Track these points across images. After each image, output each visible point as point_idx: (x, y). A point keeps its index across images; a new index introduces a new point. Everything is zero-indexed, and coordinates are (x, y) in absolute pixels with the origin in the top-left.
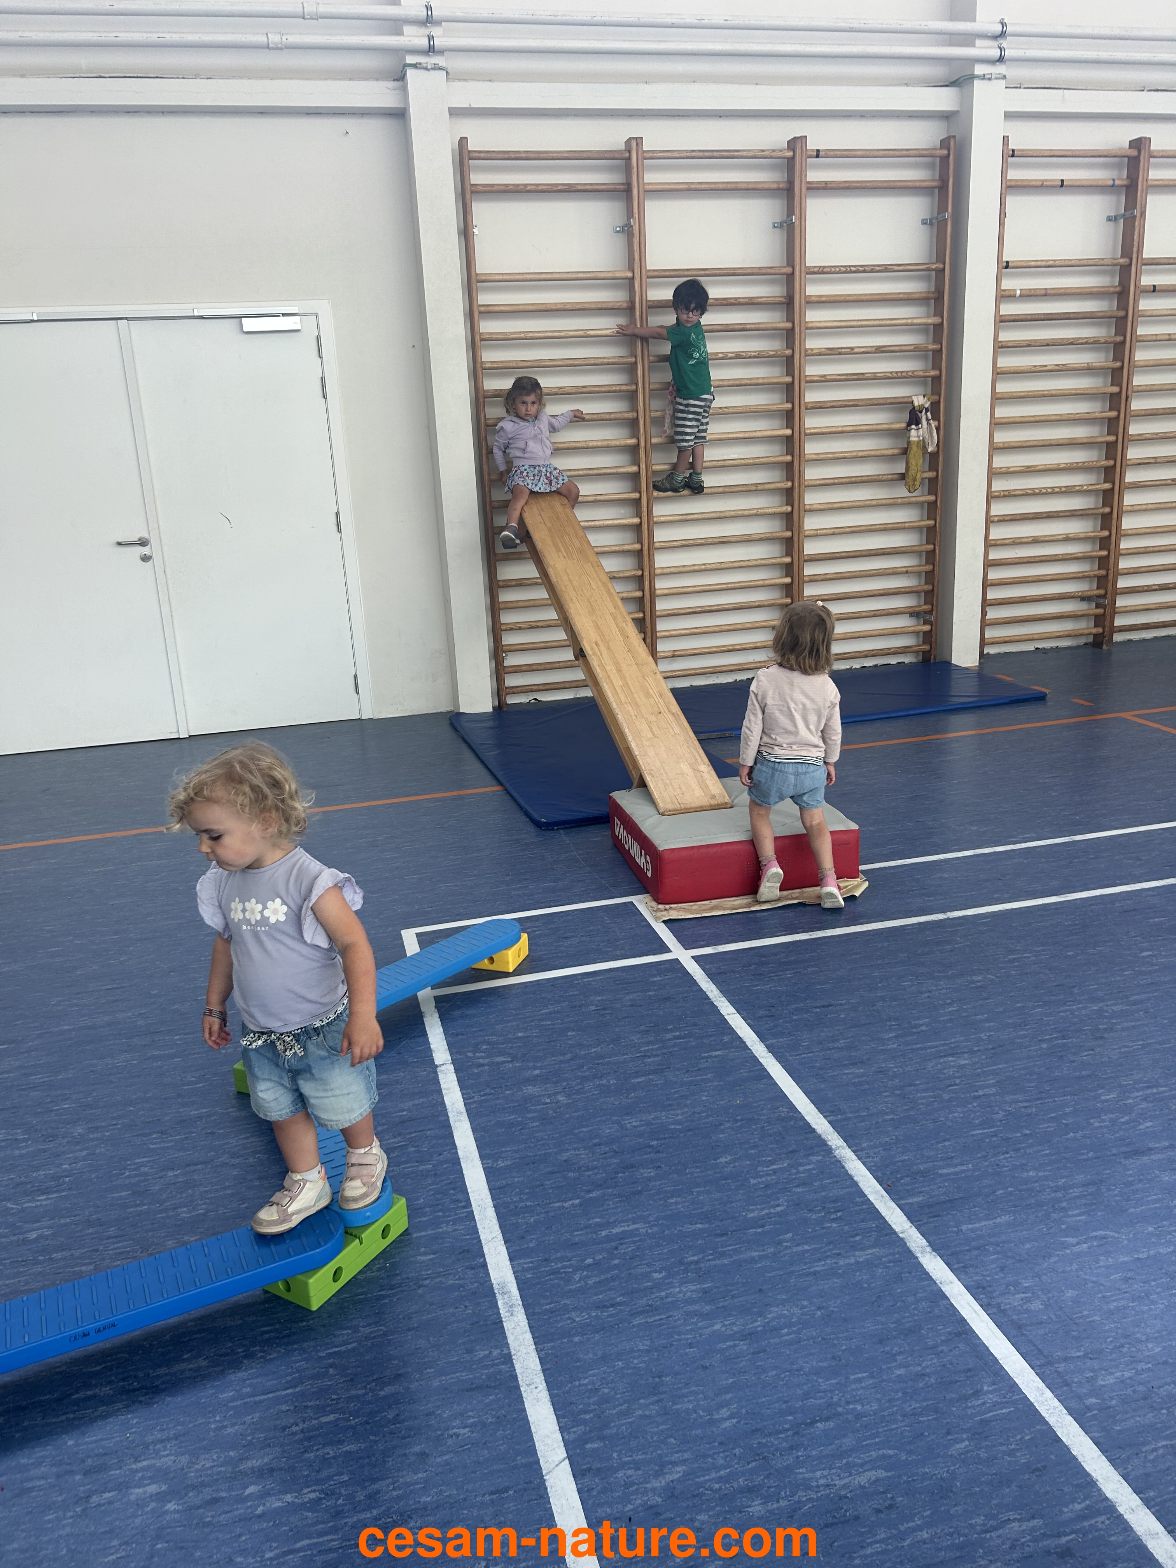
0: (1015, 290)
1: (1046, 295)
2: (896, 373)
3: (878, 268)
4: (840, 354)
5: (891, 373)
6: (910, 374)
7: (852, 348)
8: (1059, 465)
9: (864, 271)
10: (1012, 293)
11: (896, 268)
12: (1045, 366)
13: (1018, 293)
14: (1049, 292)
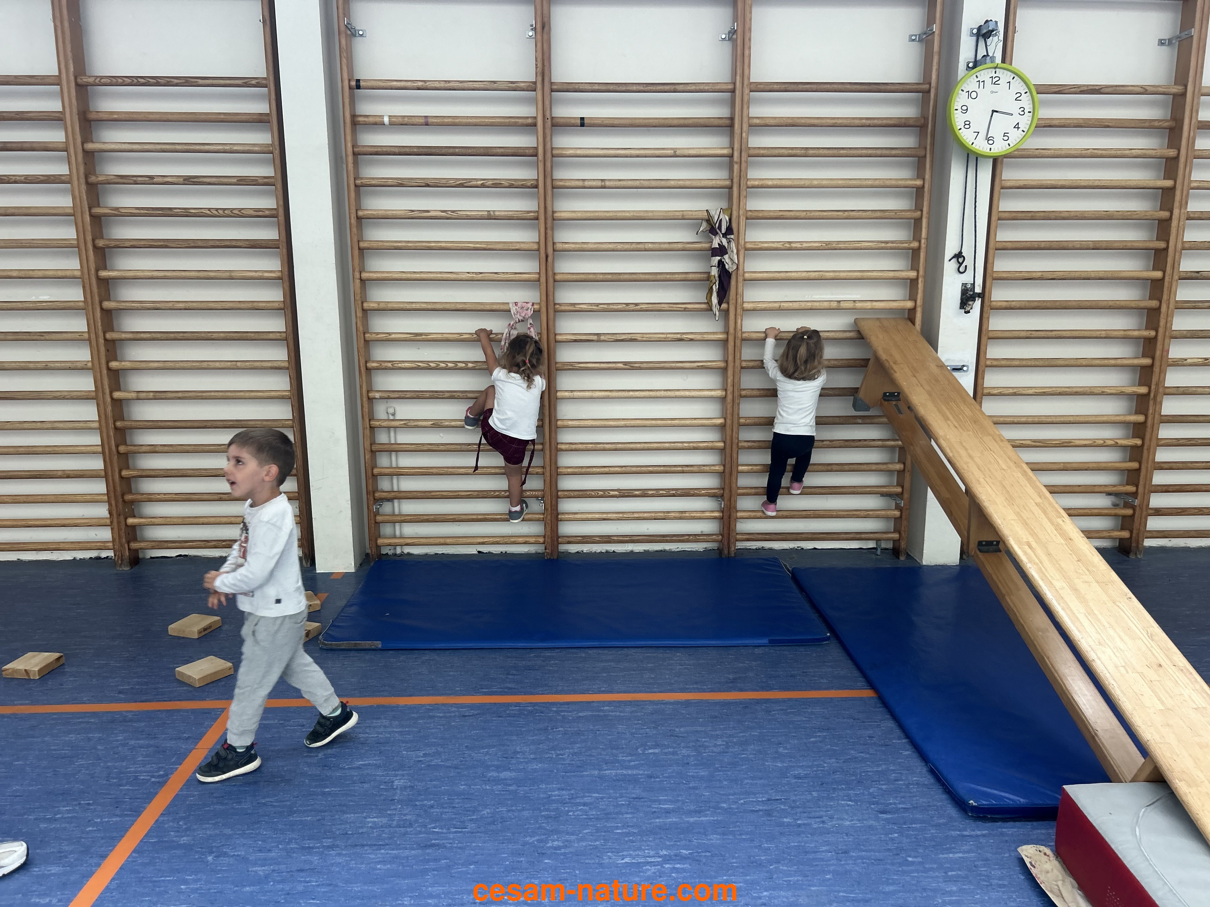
0: (382, 117)
1: (427, 124)
2: (217, 210)
3: (176, 81)
4: (136, 183)
5: (209, 209)
6: (236, 212)
7: (151, 177)
8: (461, 334)
9: (158, 84)
10: (378, 120)
11: (201, 82)
12: (428, 211)
13: (386, 120)
14: (430, 120)
